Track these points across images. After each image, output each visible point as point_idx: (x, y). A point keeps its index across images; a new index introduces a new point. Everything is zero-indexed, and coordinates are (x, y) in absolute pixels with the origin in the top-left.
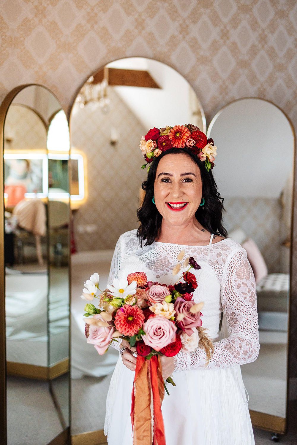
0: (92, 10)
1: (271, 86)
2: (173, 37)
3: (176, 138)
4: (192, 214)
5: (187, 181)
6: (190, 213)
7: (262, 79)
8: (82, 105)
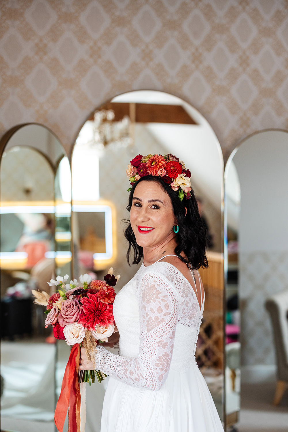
0: (95, 43)
2: (185, 67)
3: (151, 167)
4: (158, 239)
5: (156, 207)
6: (155, 237)
8: (101, 146)
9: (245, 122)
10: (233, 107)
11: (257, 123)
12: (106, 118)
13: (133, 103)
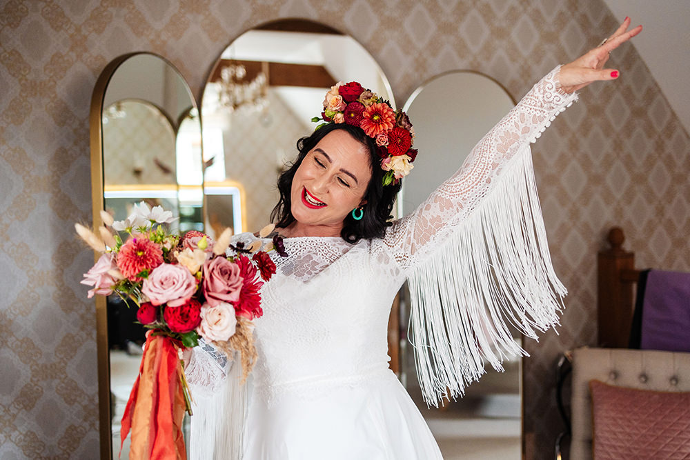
1: (488, 59)
3: (370, 120)
7: (475, 49)
8: (230, 109)
9: (420, 65)
10: (407, 46)
11: (435, 66)
12: (235, 75)
13: (265, 62)
